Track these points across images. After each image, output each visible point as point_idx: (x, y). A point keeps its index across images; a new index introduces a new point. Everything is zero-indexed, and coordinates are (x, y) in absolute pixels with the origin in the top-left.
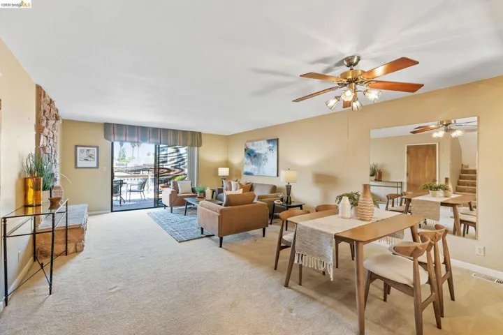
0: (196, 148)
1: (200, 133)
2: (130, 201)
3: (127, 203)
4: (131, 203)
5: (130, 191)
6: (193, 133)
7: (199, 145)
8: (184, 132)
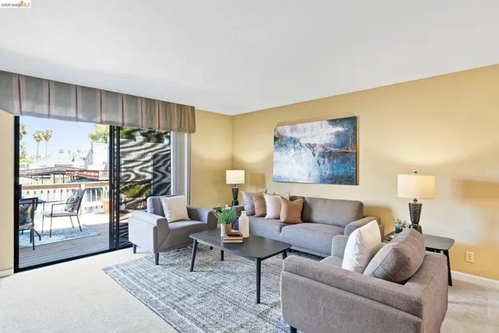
0: (186, 135)
1: (193, 108)
2: (51, 234)
3: (46, 240)
4: (55, 239)
5: (52, 215)
6: (181, 107)
7: (192, 130)
8: (166, 105)
